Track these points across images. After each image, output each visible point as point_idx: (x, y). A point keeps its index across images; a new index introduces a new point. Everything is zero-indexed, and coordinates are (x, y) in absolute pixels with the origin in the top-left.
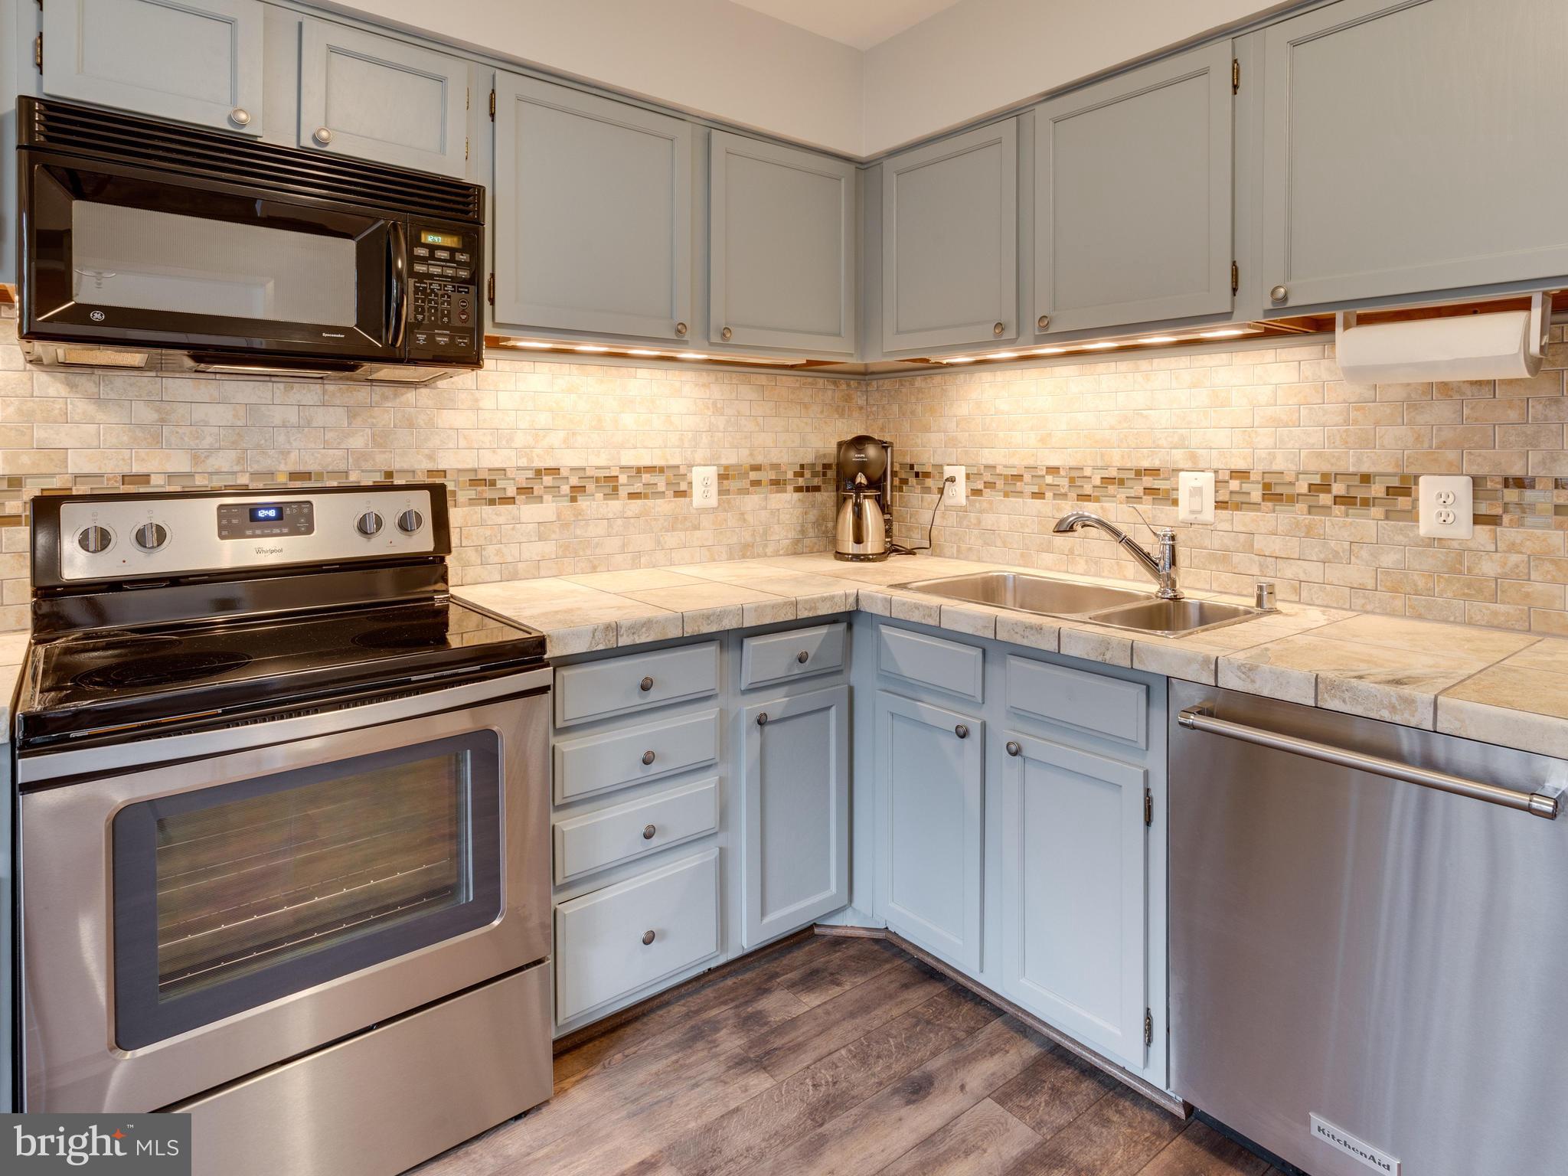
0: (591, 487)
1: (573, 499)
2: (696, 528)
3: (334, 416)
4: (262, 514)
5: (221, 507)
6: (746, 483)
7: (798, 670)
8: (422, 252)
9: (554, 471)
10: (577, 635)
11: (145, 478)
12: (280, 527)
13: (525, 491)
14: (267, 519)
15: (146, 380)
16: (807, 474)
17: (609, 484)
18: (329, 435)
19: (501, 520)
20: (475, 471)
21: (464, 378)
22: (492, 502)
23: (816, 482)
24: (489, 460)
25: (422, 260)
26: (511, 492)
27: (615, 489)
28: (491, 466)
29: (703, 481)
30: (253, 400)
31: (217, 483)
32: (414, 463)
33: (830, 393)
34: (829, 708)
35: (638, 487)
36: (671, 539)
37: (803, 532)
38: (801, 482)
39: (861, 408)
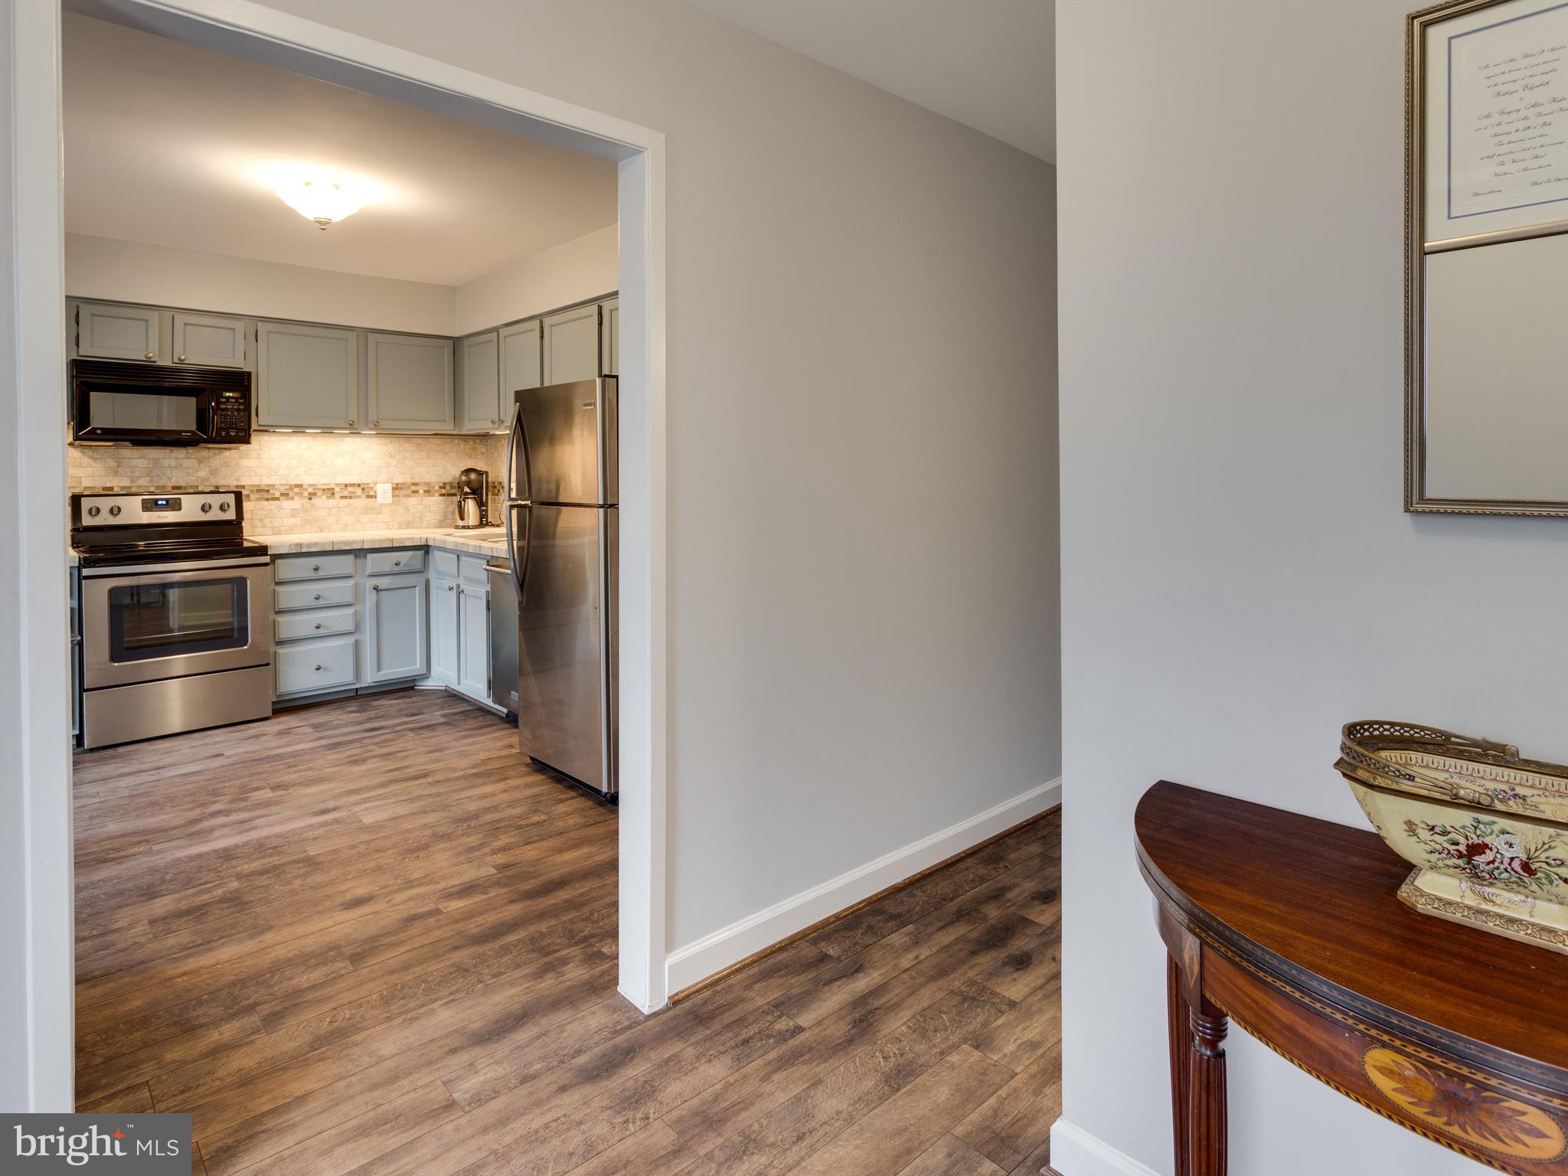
0: (319, 493)
1: (310, 499)
2: (380, 513)
3: (191, 463)
4: (160, 502)
5: (143, 500)
6: (409, 492)
7: (396, 569)
8: (223, 400)
9: (301, 485)
10: (283, 546)
11: (111, 489)
12: (167, 508)
13: (285, 495)
14: (162, 504)
15: (111, 450)
16: (448, 487)
17: (330, 492)
18: (190, 471)
19: (272, 508)
20: (259, 486)
21: (243, 447)
22: (268, 500)
23: (453, 491)
24: (265, 481)
25: (224, 403)
26: (277, 495)
27: (333, 494)
28: (268, 484)
29: (384, 492)
30: (157, 457)
31: (140, 490)
32: (232, 483)
33: (462, 446)
34: (415, 587)
35: (346, 493)
36: (365, 518)
37: (445, 516)
38: (443, 491)
39: (483, 453)
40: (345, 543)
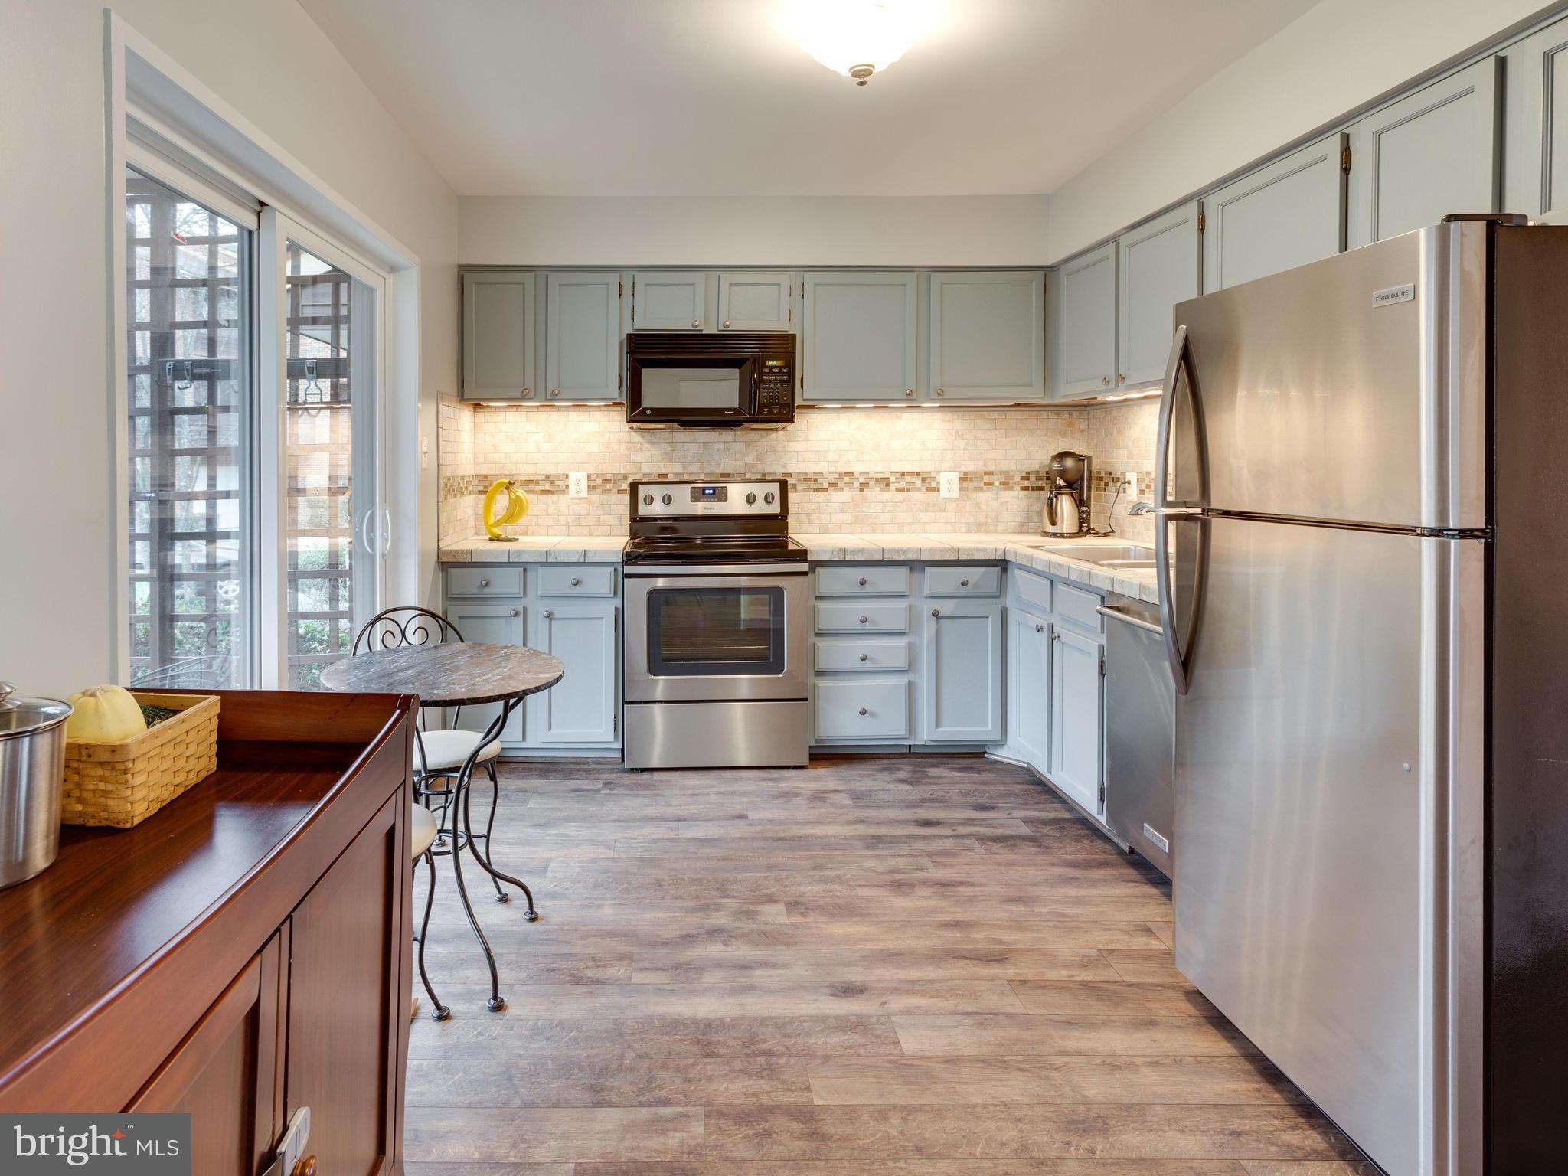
0: (872, 483)
1: (862, 490)
2: (943, 511)
3: (739, 447)
4: (707, 492)
5: (692, 488)
6: (980, 484)
7: (962, 590)
8: (766, 370)
9: (850, 474)
10: (824, 552)
11: (666, 475)
12: (715, 498)
13: (834, 485)
14: (709, 494)
16: (1032, 478)
17: (884, 483)
18: (737, 455)
19: (820, 500)
20: (806, 473)
21: (790, 427)
22: (815, 490)
23: (1040, 484)
24: (813, 468)
25: (767, 374)
26: (826, 485)
27: (888, 485)
28: (815, 471)
29: (948, 484)
31: (691, 478)
32: (777, 470)
33: (1053, 421)
34: (986, 617)
35: (902, 484)
36: (925, 517)
37: (1028, 517)
38: (1026, 483)
39: (1082, 431)
40: (898, 551)
